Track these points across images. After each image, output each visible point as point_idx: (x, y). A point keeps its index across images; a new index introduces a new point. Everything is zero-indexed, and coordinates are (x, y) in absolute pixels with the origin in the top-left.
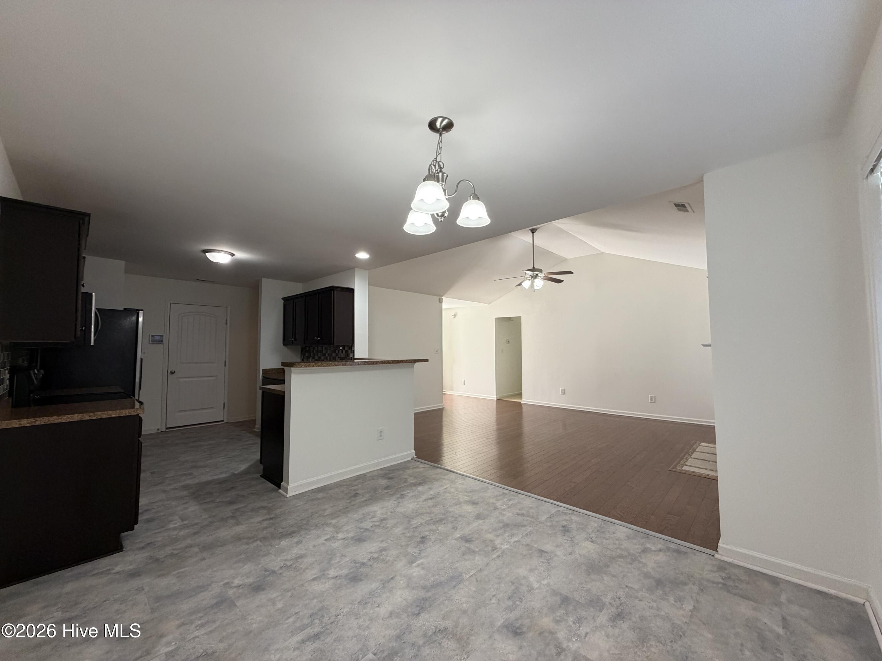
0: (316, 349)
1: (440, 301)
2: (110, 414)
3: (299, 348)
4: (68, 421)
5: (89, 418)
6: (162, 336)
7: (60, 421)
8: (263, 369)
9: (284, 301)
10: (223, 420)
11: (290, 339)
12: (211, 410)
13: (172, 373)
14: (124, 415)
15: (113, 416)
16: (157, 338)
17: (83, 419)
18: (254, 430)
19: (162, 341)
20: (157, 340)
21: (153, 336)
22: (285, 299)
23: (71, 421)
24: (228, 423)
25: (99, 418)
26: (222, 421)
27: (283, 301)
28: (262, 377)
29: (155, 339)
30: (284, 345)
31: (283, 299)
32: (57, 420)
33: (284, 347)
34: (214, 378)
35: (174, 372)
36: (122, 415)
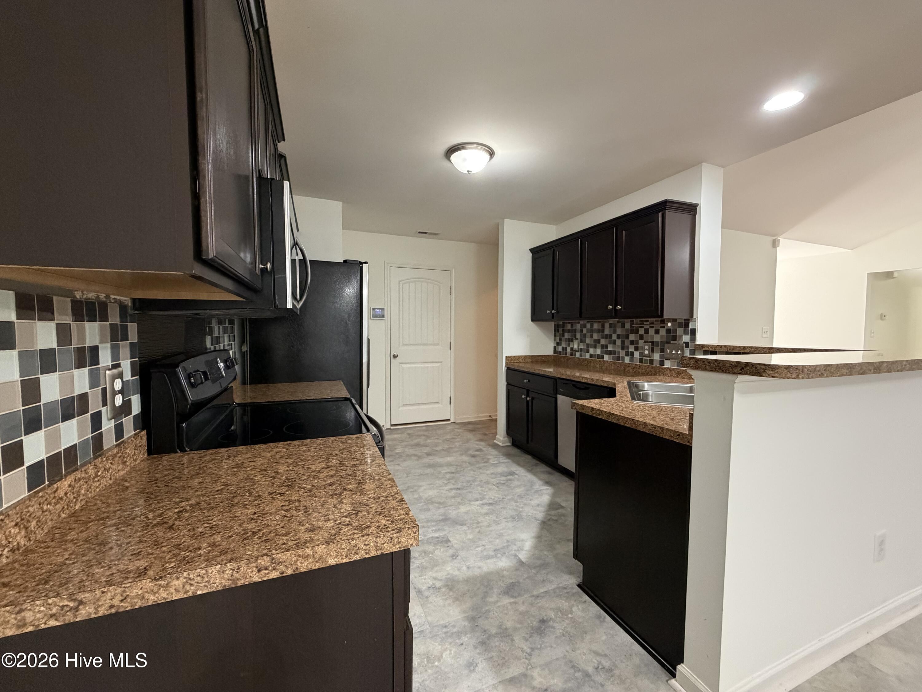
0: (588, 326)
1: (775, 244)
2: (321, 558)
3: (551, 325)
4: (190, 594)
5: (256, 578)
6: (383, 309)
7: (163, 596)
8: (506, 357)
9: (533, 254)
10: (449, 418)
11: (548, 312)
12: (437, 406)
13: (395, 357)
14: (363, 555)
15: (332, 561)
16: (379, 312)
17: (240, 583)
18: (495, 441)
19: (383, 316)
20: (378, 315)
21: (374, 309)
22: (534, 251)
23: (199, 593)
24: (455, 422)
25: (289, 572)
26: (448, 420)
27: (531, 254)
28: (506, 369)
29: (377, 313)
30: (532, 320)
31: (531, 250)
32: (153, 592)
33: (532, 323)
34: (438, 365)
35: (397, 356)
36: (357, 557)
